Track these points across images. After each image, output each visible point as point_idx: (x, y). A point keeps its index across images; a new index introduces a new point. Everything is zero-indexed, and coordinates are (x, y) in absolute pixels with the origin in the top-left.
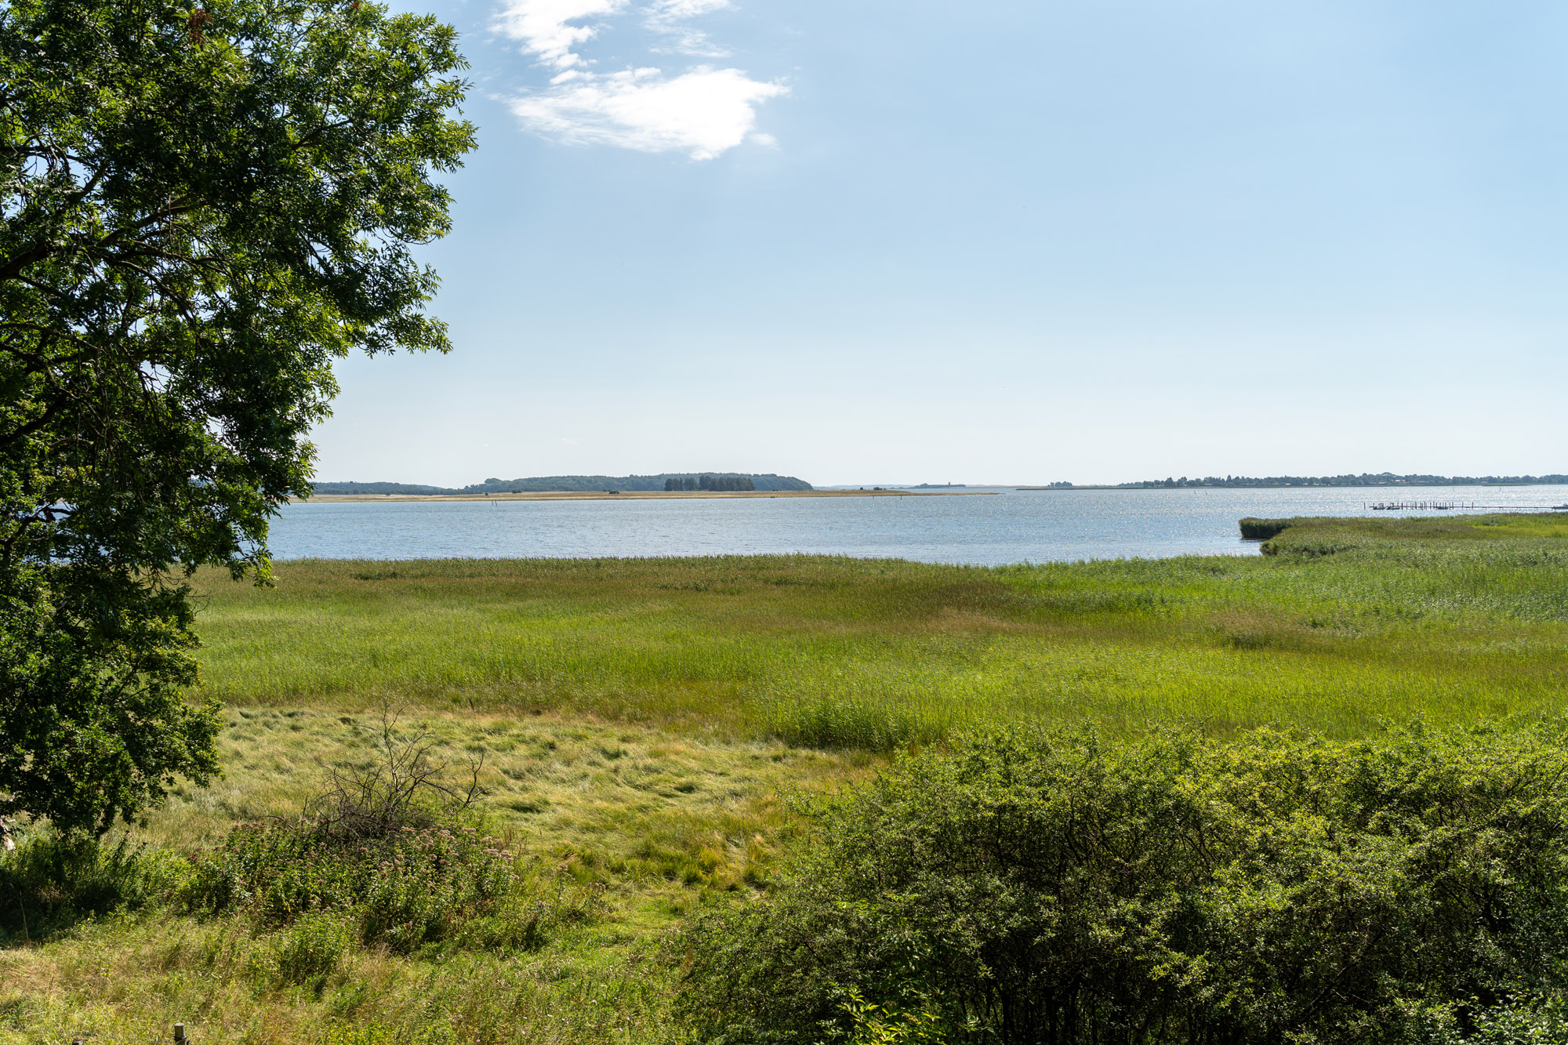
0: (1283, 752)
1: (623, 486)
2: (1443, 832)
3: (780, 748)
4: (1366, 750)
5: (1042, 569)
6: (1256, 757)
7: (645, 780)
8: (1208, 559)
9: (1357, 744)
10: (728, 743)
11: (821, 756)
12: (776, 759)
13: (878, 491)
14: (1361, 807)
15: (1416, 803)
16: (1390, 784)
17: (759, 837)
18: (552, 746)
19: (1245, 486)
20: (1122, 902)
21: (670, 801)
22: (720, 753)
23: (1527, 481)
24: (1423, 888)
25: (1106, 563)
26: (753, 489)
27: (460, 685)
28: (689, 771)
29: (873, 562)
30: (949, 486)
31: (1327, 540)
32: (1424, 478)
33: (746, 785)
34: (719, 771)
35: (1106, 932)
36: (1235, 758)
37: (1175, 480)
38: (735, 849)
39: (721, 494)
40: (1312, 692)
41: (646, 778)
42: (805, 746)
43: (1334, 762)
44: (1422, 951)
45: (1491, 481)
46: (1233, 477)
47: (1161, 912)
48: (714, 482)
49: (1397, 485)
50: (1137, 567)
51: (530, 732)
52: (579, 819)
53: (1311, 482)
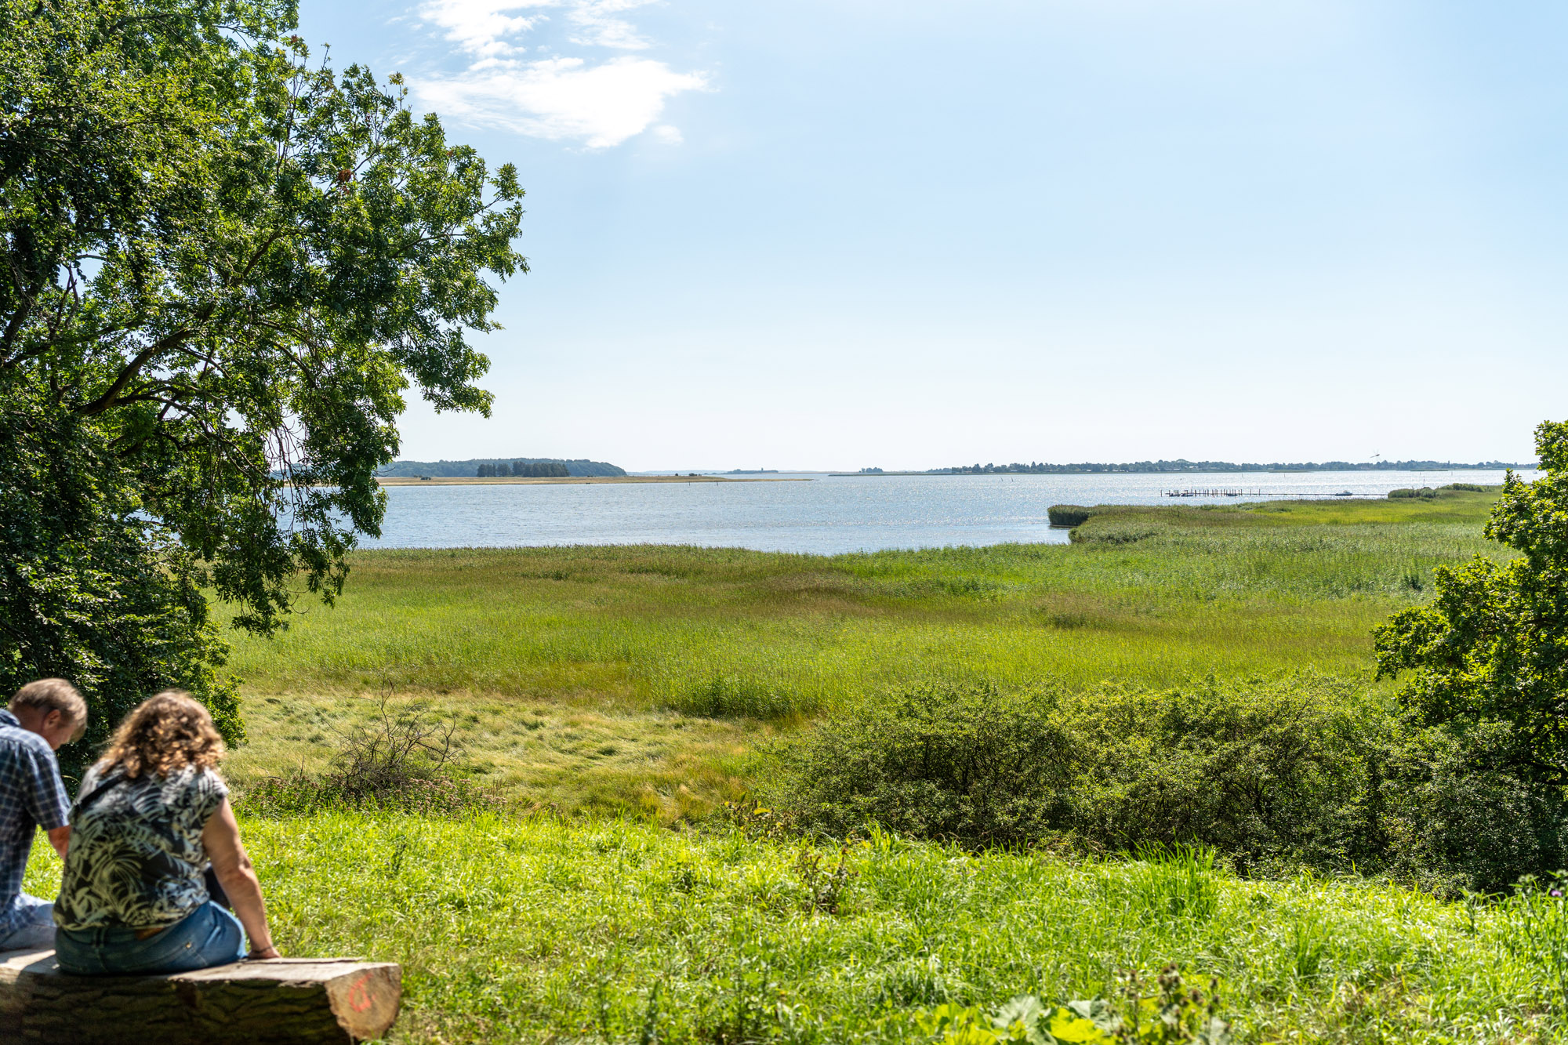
0: (1119, 698)
1: (433, 472)
2: (1229, 747)
3: (677, 718)
4: (1177, 695)
5: (877, 556)
6: (1101, 702)
7: (568, 746)
8: (1026, 546)
9: (1170, 691)
10: (630, 714)
11: (715, 724)
12: (678, 726)
13: (693, 477)
14: (1173, 733)
15: (1209, 730)
16: (1193, 717)
17: (683, 788)
18: (475, 720)
19: (1048, 472)
20: (1015, 800)
21: (595, 762)
22: (628, 724)
23: (1310, 467)
24: (1214, 784)
25: (935, 551)
26: (568, 475)
27: (364, 668)
28: (606, 738)
29: (719, 551)
30: (762, 472)
31: (1131, 528)
32: (1216, 464)
33: (658, 748)
34: (630, 737)
35: (1006, 818)
36: (1085, 703)
37: (982, 466)
38: (664, 798)
39: (536, 480)
40: (1124, 663)
41: (571, 742)
42: (700, 716)
43: (1155, 703)
44: (1214, 827)
45: (1277, 468)
46: (1037, 464)
47: (1042, 805)
48: (528, 468)
49: (1190, 471)
50: (964, 555)
51: (449, 709)
52: (527, 778)
53: (1110, 469)
